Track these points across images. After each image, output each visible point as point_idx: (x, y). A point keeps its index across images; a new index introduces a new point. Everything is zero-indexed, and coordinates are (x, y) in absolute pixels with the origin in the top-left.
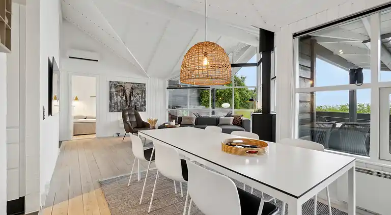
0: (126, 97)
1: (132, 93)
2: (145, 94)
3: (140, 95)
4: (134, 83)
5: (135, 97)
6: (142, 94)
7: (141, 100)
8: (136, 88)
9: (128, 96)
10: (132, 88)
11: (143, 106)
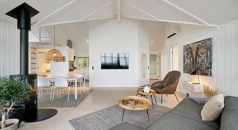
0: (193, 58)
1: (198, 53)
2: (211, 52)
3: (205, 55)
4: (198, 42)
5: (200, 57)
6: (207, 53)
7: (205, 61)
8: (201, 46)
9: (194, 57)
10: (198, 48)
11: (208, 68)
